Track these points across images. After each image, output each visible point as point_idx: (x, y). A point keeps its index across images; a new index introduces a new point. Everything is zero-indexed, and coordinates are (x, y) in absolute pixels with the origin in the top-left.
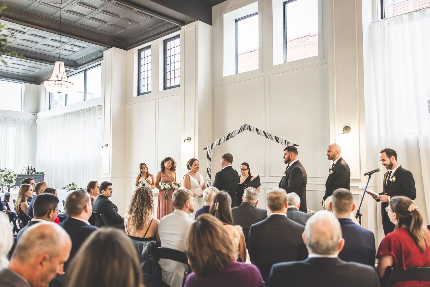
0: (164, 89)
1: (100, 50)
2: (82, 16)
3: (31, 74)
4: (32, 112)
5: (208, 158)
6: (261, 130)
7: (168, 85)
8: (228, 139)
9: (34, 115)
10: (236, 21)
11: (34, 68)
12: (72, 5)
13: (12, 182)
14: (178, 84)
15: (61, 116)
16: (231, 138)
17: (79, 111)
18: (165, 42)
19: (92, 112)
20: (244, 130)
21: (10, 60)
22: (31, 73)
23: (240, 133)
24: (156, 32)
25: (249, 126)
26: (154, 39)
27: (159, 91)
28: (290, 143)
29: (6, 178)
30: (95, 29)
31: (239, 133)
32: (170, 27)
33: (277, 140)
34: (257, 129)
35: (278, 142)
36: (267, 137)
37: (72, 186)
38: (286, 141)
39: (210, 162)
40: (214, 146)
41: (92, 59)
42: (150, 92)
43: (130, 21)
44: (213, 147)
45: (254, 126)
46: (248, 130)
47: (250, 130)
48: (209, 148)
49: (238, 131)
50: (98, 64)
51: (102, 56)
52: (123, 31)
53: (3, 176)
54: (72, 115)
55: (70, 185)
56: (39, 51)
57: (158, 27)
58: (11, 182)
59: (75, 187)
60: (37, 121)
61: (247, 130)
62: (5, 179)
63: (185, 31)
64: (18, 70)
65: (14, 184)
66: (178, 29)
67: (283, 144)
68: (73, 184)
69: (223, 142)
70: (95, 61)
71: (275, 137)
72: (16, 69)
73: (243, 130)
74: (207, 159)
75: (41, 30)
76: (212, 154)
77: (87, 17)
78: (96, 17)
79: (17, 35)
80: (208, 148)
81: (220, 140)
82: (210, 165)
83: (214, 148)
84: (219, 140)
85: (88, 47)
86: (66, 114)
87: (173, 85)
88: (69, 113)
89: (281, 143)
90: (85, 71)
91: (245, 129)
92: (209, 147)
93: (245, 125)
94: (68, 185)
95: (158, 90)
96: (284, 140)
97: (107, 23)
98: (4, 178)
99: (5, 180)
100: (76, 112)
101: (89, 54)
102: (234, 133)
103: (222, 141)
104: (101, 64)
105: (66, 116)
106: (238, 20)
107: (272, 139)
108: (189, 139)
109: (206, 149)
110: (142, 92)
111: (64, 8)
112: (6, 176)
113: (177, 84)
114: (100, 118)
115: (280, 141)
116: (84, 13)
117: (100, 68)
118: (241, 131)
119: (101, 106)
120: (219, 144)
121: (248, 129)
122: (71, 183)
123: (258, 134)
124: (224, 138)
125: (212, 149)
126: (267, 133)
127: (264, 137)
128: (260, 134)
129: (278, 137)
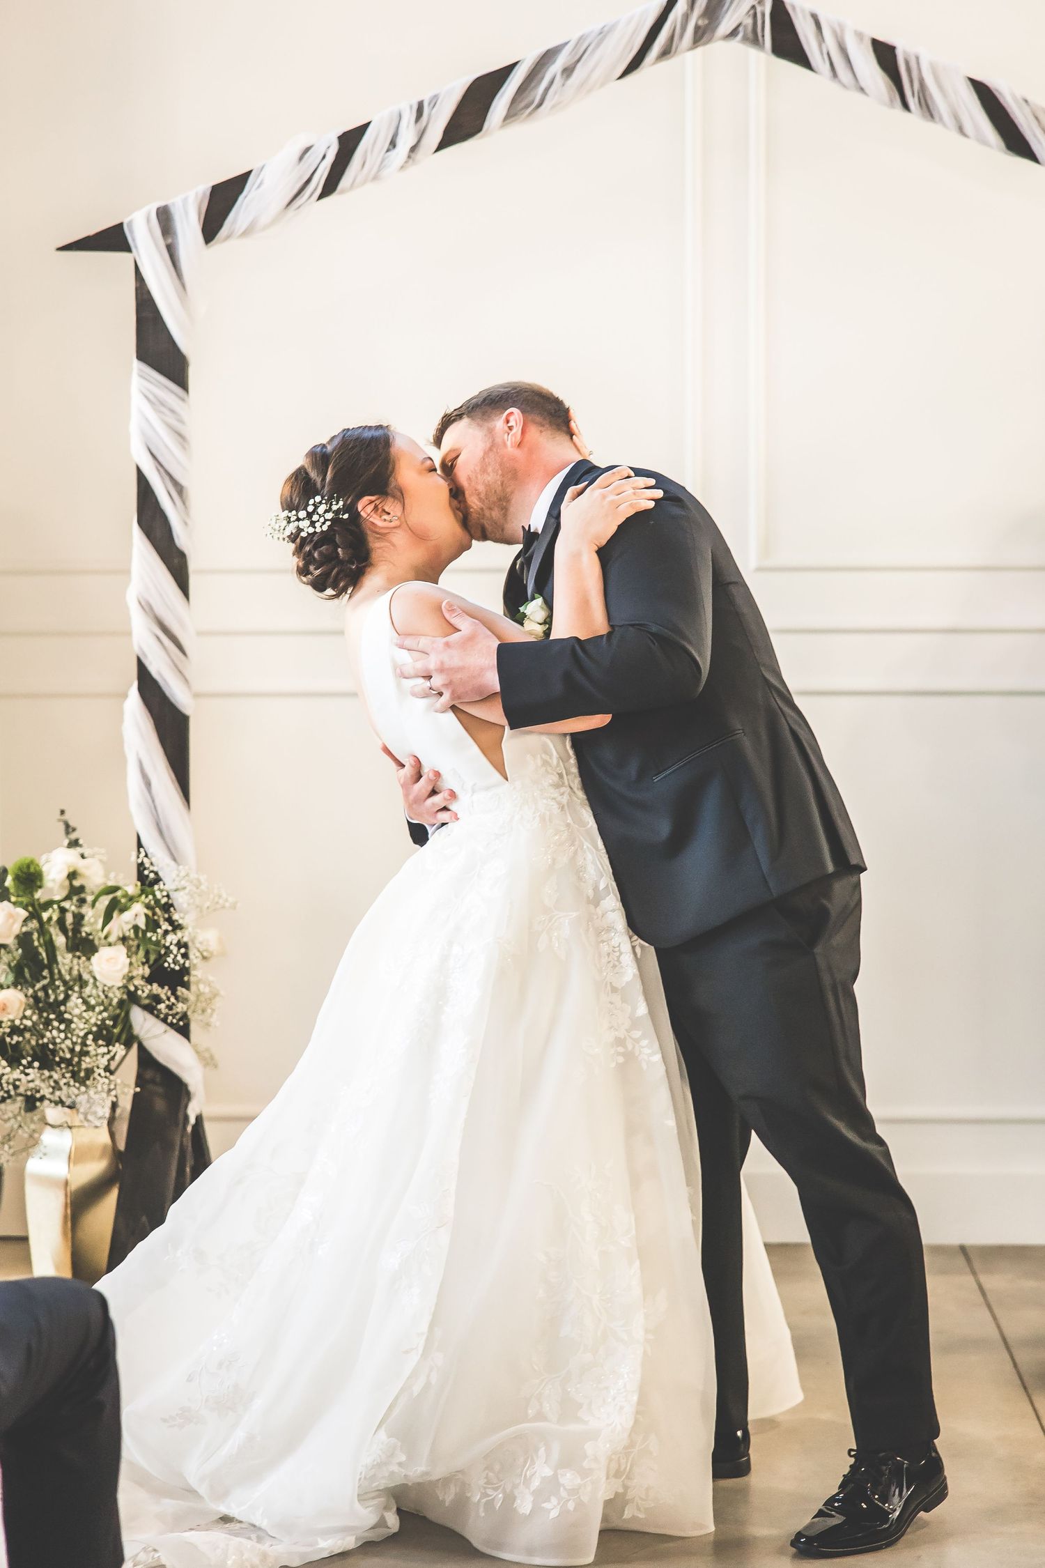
5: (142, 356)
16: (513, 120)
20: (701, 36)
31: (635, 64)
34: (885, 54)
36: (1016, 143)
39: (176, 405)
44: (240, 214)
46: (762, 60)
48: (169, 229)
49: (618, 50)
73: (686, 37)
74: (136, 364)
80: (143, 235)
81: (350, 141)
82: (181, 437)
83: (248, 231)
84: (330, 140)
91: (726, 26)
92: (165, 218)
102: (569, 66)
109: (114, 238)
118: (666, 53)
120: (330, 187)
121: (754, 39)
123: (906, 106)
124: (408, 117)
125: (218, 246)
126: (1024, 104)
127: (984, 142)
128: (927, 106)
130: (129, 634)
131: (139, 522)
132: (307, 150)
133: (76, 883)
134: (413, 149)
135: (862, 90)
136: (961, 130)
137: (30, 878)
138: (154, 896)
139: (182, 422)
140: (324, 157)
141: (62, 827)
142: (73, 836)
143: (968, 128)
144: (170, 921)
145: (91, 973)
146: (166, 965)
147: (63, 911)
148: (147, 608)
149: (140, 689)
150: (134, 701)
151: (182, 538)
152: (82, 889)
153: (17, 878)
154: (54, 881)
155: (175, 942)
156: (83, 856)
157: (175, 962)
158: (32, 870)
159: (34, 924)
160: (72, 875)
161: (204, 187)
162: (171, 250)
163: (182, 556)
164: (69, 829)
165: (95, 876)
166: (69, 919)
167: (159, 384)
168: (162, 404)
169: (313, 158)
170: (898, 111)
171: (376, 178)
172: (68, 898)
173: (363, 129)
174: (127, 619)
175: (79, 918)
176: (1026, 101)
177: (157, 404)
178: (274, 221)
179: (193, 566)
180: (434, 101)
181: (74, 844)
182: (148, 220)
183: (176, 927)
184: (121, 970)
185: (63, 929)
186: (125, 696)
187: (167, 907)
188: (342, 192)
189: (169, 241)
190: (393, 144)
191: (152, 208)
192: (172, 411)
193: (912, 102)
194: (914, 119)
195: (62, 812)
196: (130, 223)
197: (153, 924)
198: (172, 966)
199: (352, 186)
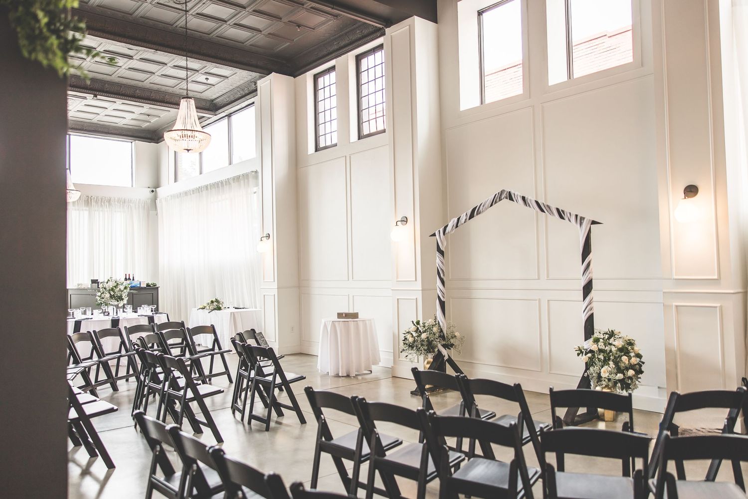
0: (359, 139)
1: (252, 80)
2: (220, 23)
3: (145, 127)
4: (149, 187)
5: (438, 250)
6: (531, 198)
7: (366, 132)
8: (472, 216)
9: (153, 191)
10: (480, 13)
11: (149, 115)
12: (204, 3)
13: (123, 299)
14: (383, 129)
15: (193, 191)
16: (477, 214)
17: (222, 182)
18: (359, 58)
19: (242, 182)
20: (500, 200)
21: (112, 103)
22: (145, 125)
23: (494, 206)
24: (342, 44)
25: (510, 192)
26: (340, 56)
27: (351, 142)
28: (585, 220)
29: (112, 293)
30: (243, 43)
31: (491, 205)
32: (365, 32)
33: (561, 214)
34: (524, 198)
35: (562, 218)
36: (543, 211)
37: (215, 304)
38: (576, 216)
39: (442, 258)
40: (448, 229)
41: (239, 95)
42: (336, 145)
43: (299, 26)
44: (447, 231)
45: (518, 193)
47: (511, 199)
48: (440, 233)
49: (489, 203)
50: (249, 103)
51: (256, 90)
52: (288, 44)
53: (108, 289)
54: (211, 189)
55: (212, 302)
56: (155, 87)
57: (346, 34)
58: (120, 298)
59: (221, 306)
60: (158, 201)
61: (505, 199)
62: (111, 295)
63: (391, 36)
64: (125, 120)
65: (125, 301)
66: (378, 34)
67: (572, 221)
68: (217, 301)
69: (463, 222)
70: (243, 99)
71: (558, 210)
72: (122, 119)
73: (498, 200)
74: (437, 252)
75: (157, 50)
76: (445, 244)
77: (228, 23)
78: (243, 22)
79: (121, 61)
80: (437, 234)
81: (459, 219)
82: (442, 263)
83: (448, 233)
84: (456, 220)
85: (232, 75)
86: (201, 188)
87: (373, 130)
88: (207, 187)
89: (567, 220)
90: (229, 116)
91: (503, 197)
93: (502, 192)
94: (210, 302)
95: (349, 141)
96: (573, 213)
97: (261, 31)
98: (109, 293)
99: (112, 297)
100: (218, 184)
101: (234, 87)
102: (483, 206)
103: (462, 220)
104: (253, 103)
105: (202, 191)
106: (483, 12)
107: (551, 213)
108: (405, 220)
109: (434, 235)
110: (322, 145)
111: (190, 9)
112: (112, 289)
113: (381, 128)
114: (255, 193)
115: (565, 217)
116: (224, 17)
117: (252, 109)
118: (496, 202)
119: (256, 172)
120: (457, 226)
121: (507, 198)
122: (214, 300)
123: (526, 206)
124: (465, 216)
125: (446, 235)
127: (537, 210)
128: (529, 206)
129: (562, 210)
131: (438, 275)
135: (520, 203)
143: (535, 209)
148: (439, 287)
150: (438, 300)
151: (444, 279)
162: (440, 236)
163: (444, 281)
167: (440, 256)
168: (440, 258)
171: (462, 225)
176: (542, 203)
180: (468, 213)
182: (438, 232)
191: (438, 230)
194: (528, 208)
196: (435, 233)
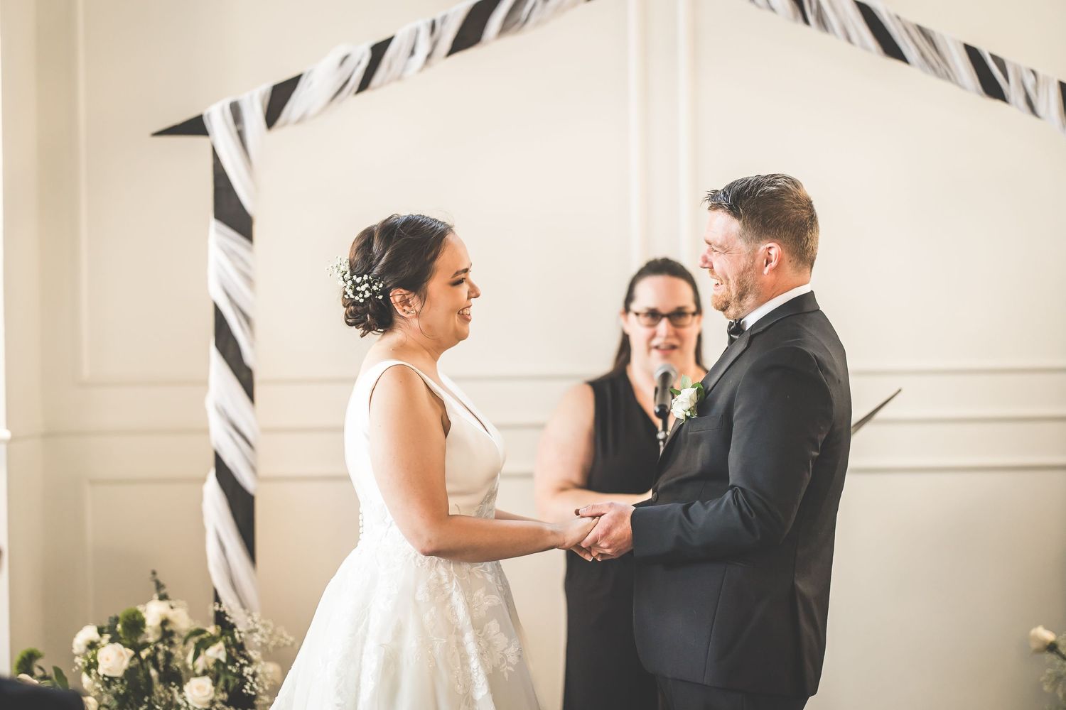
5: (218, 216)
8: (467, 38)
16: (505, 30)
33: (988, 74)
35: (992, 89)
36: (891, 48)
39: (246, 256)
40: (294, 107)
48: (238, 120)
67: (1041, 107)
71: (973, 54)
74: (214, 224)
80: (220, 122)
82: (249, 280)
83: (301, 120)
89: (1021, 101)
92: (236, 110)
96: (1050, 73)
107: (937, 64)
109: (196, 127)
115: (1012, 90)
123: (806, 21)
124: (424, 32)
125: (278, 131)
126: (896, 20)
127: (866, 48)
128: (822, 22)
129: (994, 57)
130: (206, 431)
131: (217, 345)
132: (346, 58)
133: (167, 628)
134: (429, 56)
135: (773, 9)
136: (849, 39)
137: (134, 624)
138: (233, 636)
139: (248, 266)
140: (359, 63)
141: (153, 585)
142: (163, 592)
143: (854, 38)
144: (245, 657)
145: (184, 698)
146: (244, 691)
147: (157, 649)
148: (222, 412)
149: (218, 476)
150: (212, 485)
151: (249, 357)
152: (171, 633)
153: (125, 626)
154: (150, 627)
155: (251, 673)
156: (172, 608)
157: (252, 689)
158: (137, 618)
159: (137, 661)
160: (165, 622)
161: (265, 87)
162: (241, 134)
163: (249, 371)
164: (159, 586)
165: (183, 621)
166: (160, 657)
167: (232, 239)
168: (234, 253)
169: (350, 64)
170: (800, 25)
171: (400, 78)
172: (161, 640)
173: (388, 42)
174: (206, 420)
175: (169, 656)
176: (898, 18)
177: (230, 254)
178: (322, 111)
179: (258, 378)
180: (444, 19)
181: (163, 598)
182: (223, 111)
183: (251, 662)
184: (209, 695)
185: (156, 666)
186: (203, 480)
187: (241, 647)
188: (374, 88)
189: (239, 128)
190: (412, 53)
191: (226, 103)
192: (242, 259)
193: (811, 18)
194: (813, 31)
195: (154, 573)
196: (208, 115)
197: (231, 660)
198: (249, 692)
199: (381, 85)
